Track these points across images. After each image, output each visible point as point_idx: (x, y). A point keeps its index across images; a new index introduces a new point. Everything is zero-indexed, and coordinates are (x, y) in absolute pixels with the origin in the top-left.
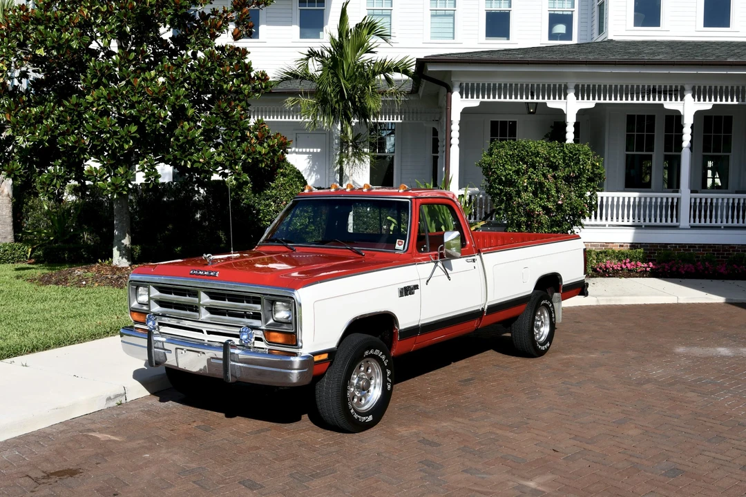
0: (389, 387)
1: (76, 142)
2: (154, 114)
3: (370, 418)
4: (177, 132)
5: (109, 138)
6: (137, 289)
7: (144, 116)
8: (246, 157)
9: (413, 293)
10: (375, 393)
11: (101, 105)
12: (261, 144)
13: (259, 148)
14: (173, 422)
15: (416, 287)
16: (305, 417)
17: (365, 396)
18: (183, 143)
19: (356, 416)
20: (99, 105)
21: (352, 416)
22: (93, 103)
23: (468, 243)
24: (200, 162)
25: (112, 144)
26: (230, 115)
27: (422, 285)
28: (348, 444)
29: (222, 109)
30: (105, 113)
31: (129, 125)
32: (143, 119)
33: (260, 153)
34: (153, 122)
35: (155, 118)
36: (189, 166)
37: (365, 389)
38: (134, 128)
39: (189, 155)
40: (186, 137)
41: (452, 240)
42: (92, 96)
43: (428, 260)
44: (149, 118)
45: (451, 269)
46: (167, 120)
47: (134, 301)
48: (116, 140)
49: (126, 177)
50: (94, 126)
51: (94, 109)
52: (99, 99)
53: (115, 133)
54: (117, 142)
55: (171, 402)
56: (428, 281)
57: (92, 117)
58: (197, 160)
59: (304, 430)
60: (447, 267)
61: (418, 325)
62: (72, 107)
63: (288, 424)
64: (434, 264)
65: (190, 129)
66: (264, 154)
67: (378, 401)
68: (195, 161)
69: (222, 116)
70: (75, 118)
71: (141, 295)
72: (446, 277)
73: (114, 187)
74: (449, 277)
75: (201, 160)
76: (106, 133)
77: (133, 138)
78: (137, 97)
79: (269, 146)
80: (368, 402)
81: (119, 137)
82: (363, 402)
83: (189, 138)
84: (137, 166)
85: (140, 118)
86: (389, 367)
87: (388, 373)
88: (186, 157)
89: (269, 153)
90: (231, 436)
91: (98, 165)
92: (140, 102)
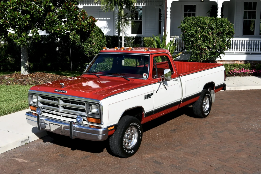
0: (141, 137)
1: (4, 22)
2: (37, 10)
3: (133, 151)
4: (47, 17)
5: (18, 21)
6: (32, 96)
7: (33, 11)
8: (78, 27)
9: (151, 97)
10: (135, 141)
11: (14, 6)
12: (84, 22)
13: (83, 23)
14: (49, 152)
15: (152, 94)
16: (105, 150)
17: (130, 142)
18: (50, 22)
19: (127, 151)
20: (13, 6)
21: (125, 151)
22: (10, 5)
23: (174, 72)
24: (58, 30)
25: (19, 23)
26: (70, 9)
27: (155, 93)
28: (124, 163)
29: (66, 6)
30: (15, 9)
31: (26, 15)
32: (32, 12)
33: (83, 25)
34: (37, 13)
35: (37, 11)
36: (53, 32)
37: (131, 139)
38: (28, 16)
39: (53, 27)
40: (51, 20)
41: (168, 73)
42: (10, 2)
43: (157, 82)
44: (35, 11)
45: (167, 85)
46: (42, 12)
47: (31, 101)
48: (21, 21)
49: (26, 37)
50: (11, 16)
51: (11, 8)
52: (13, 4)
53: (21, 18)
54: (21, 23)
55: (48, 142)
56: (157, 91)
57: (10, 12)
58: (56, 29)
59: (105, 157)
60: (165, 84)
61: (153, 111)
62: (1, 7)
63: (98, 154)
64: (159, 83)
65: (53, 16)
66: (85, 26)
67: (136, 144)
68: (55, 30)
69: (67, 9)
70: (3, 11)
71: (34, 99)
72: (165, 88)
73: (21, 42)
74: (166, 89)
75: (58, 29)
76: (17, 18)
77: (29, 21)
78: (29, 2)
79: (87, 22)
80: (131, 145)
81: (22, 20)
82: (130, 144)
83: (53, 20)
84: (30, 31)
85: (31, 12)
86: (140, 129)
87: (140, 132)
88: (51, 28)
89: (87, 25)
90: (74, 159)
91: (14, 32)
92: (31, 5)
